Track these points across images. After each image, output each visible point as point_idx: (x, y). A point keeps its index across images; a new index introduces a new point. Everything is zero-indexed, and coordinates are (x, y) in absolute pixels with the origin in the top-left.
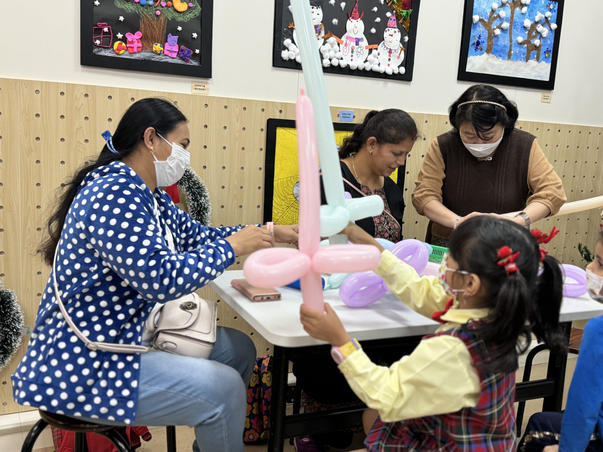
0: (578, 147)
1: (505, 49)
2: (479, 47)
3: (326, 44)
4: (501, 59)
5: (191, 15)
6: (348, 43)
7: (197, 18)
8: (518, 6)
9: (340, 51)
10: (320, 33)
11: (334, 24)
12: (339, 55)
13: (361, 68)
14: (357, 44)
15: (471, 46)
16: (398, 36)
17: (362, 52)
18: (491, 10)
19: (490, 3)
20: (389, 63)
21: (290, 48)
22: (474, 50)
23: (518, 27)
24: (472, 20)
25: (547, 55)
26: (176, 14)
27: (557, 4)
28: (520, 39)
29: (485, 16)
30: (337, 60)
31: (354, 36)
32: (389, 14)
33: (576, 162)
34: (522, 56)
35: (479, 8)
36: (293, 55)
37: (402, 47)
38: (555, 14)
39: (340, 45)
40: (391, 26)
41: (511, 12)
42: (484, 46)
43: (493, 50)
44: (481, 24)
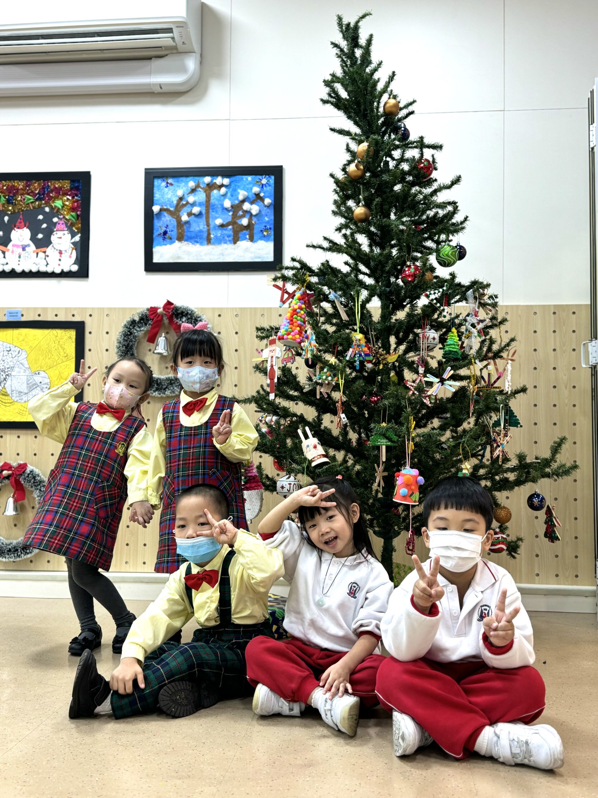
1: (202, 234)
2: (167, 236)
4: (198, 245)
6: (14, 250)
8: (215, 189)
13: (28, 270)
14: (24, 249)
15: (157, 236)
16: (68, 237)
18: (178, 198)
19: (176, 191)
20: (59, 263)
22: (161, 240)
24: (152, 212)
25: (265, 233)
27: (273, 177)
28: (219, 221)
31: (20, 244)
34: (227, 239)
37: (73, 247)
38: (270, 189)
40: (60, 230)
41: (206, 196)
42: (173, 234)
44: (165, 214)
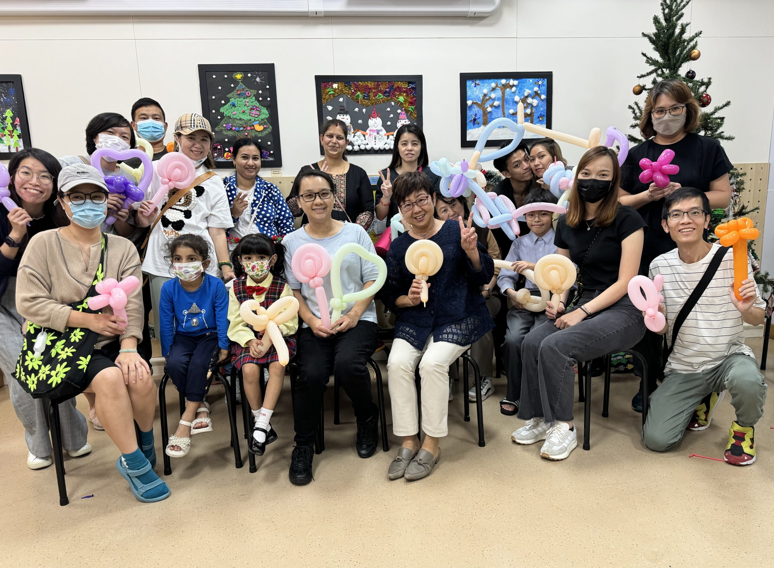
2: (476, 122)
3: (355, 137)
5: (266, 132)
6: (371, 134)
7: (270, 133)
8: (508, 88)
9: (365, 139)
11: (360, 123)
12: (365, 142)
13: (382, 148)
14: (378, 133)
15: (469, 122)
17: (382, 138)
18: (483, 95)
19: (482, 89)
22: (472, 125)
23: (510, 103)
24: (466, 104)
25: (541, 119)
26: (257, 133)
27: (546, 80)
28: (512, 111)
29: (478, 99)
30: (364, 146)
31: (375, 129)
32: (399, 111)
35: (473, 95)
38: (544, 88)
39: (366, 136)
40: (402, 119)
41: (502, 93)
42: (480, 120)
44: (475, 106)
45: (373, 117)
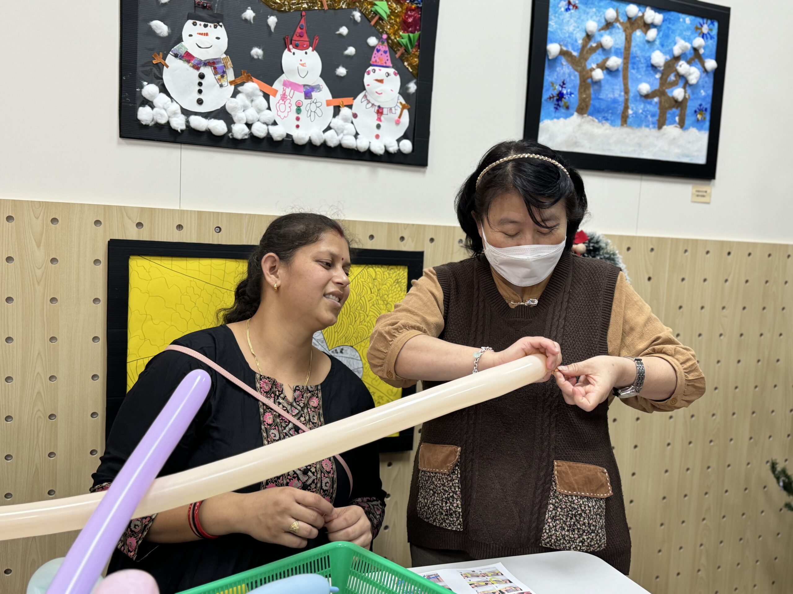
0: (767, 282)
1: (616, 106)
2: (561, 103)
3: (239, 96)
4: (607, 125)
6: (287, 93)
8: (639, 27)
9: (269, 108)
10: (223, 74)
11: (256, 57)
12: (268, 116)
13: (317, 141)
14: (308, 95)
15: (546, 100)
16: (395, 82)
17: (318, 111)
18: (584, 35)
19: (583, 21)
20: (377, 132)
21: (156, 102)
22: (552, 109)
23: (641, 65)
24: (545, 52)
25: (699, 116)
27: (716, 24)
28: (645, 88)
29: (572, 45)
30: (265, 126)
31: (302, 82)
32: (372, 41)
33: (764, 308)
34: (651, 119)
35: (561, 30)
36: (162, 115)
37: (404, 102)
38: (713, 44)
39: (271, 98)
40: (379, 64)
41: (626, 39)
42: (573, 100)
43: (591, 109)
45: (296, 47)
